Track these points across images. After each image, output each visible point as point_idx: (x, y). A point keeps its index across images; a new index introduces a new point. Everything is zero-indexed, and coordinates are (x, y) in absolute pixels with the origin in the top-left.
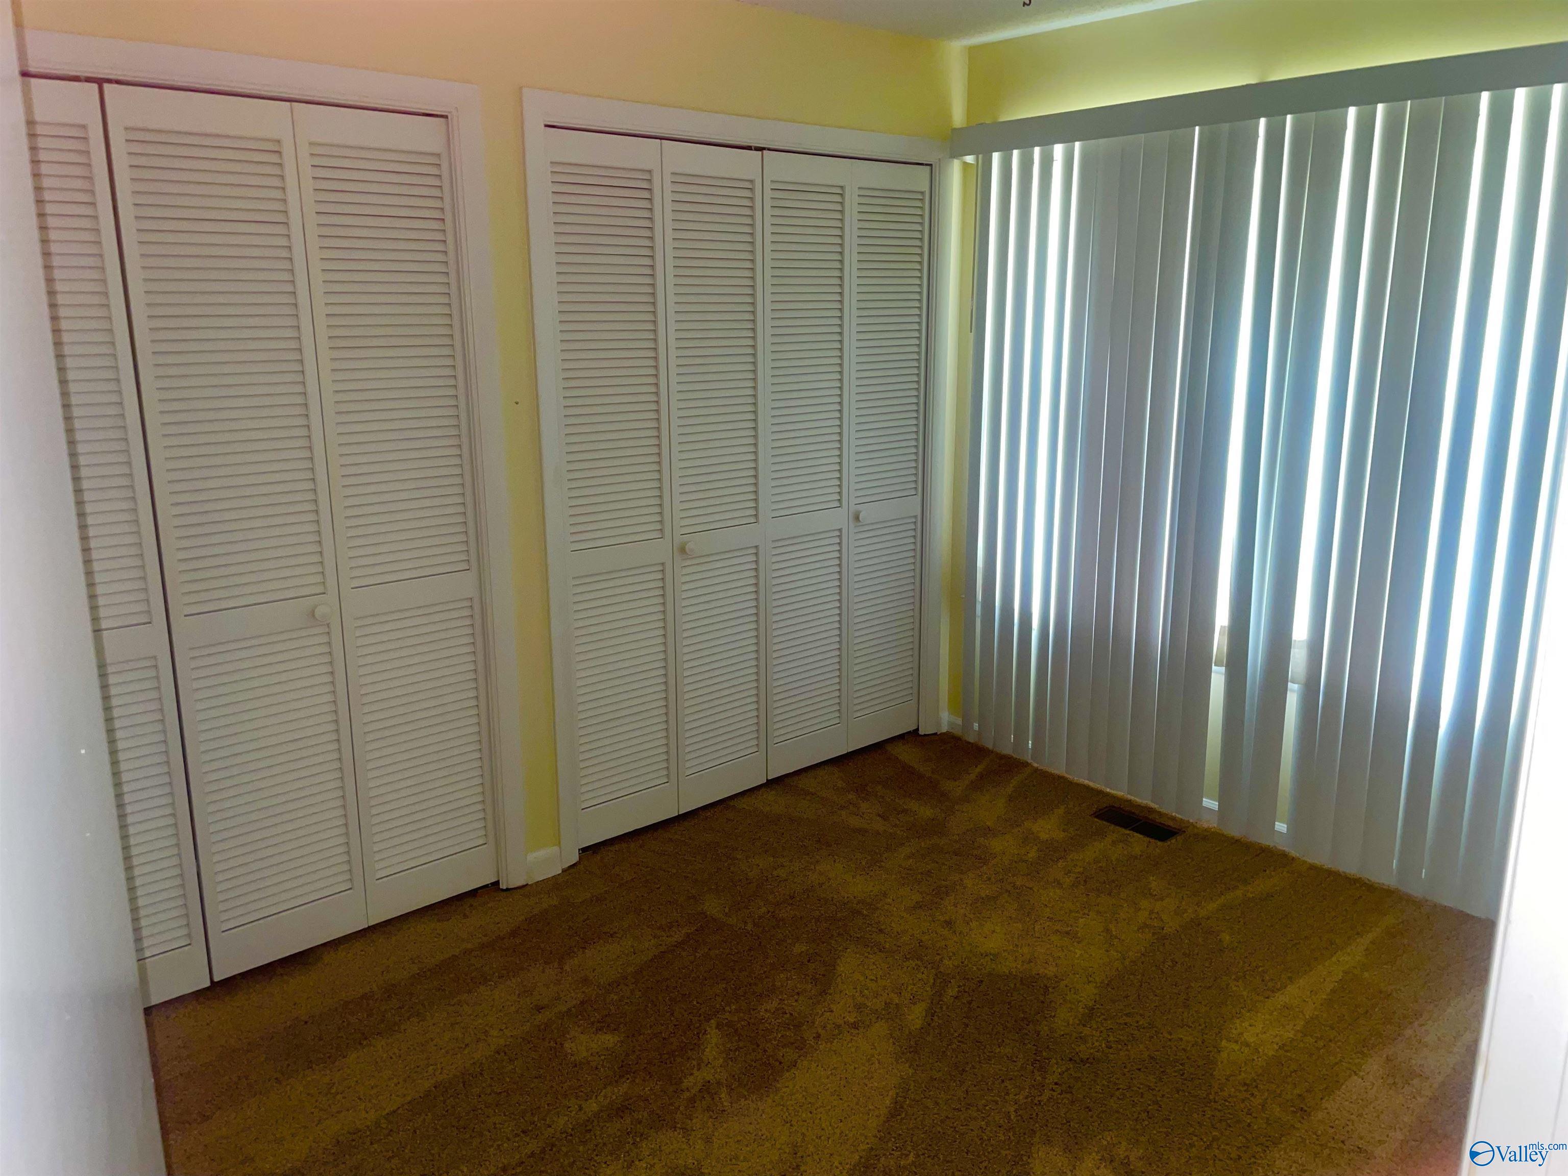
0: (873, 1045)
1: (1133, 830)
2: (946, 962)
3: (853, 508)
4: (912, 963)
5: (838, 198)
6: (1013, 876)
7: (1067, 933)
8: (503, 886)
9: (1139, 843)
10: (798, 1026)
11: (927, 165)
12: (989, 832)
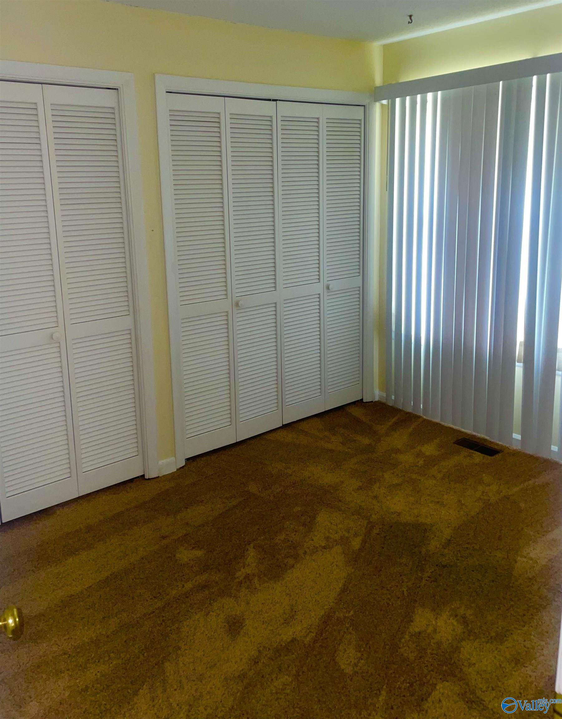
0: (334, 557)
1: (475, 450)
2: (373, 516)
3: (326, 283)
4: (356, 517)
5: (316, 124)
6: (411, 473)
7: (438, 502)
8: (147, 477)
9: (478, 457)
10: (295, 548)
11: (362, 106)
12: (398, 451)
